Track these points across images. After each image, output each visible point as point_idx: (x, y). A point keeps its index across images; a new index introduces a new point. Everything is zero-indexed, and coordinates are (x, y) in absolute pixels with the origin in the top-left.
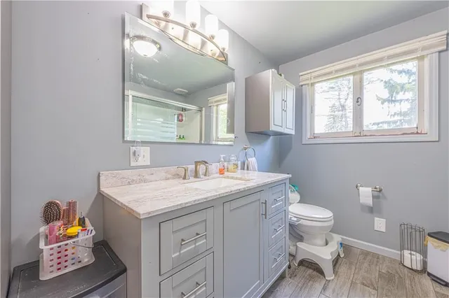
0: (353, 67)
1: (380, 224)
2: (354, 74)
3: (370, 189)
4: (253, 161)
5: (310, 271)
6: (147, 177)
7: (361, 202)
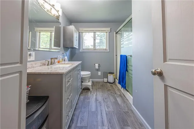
0: (94, 31)
1: (99, 73)
2: (94, 32)
3: (98, 64)
4: (66, 57)
5: (86, 91)
6: (34, 65)
7: (96, 68)
